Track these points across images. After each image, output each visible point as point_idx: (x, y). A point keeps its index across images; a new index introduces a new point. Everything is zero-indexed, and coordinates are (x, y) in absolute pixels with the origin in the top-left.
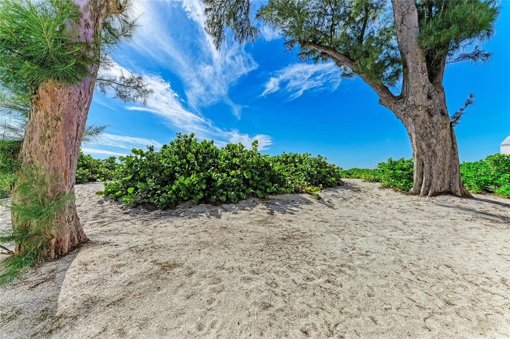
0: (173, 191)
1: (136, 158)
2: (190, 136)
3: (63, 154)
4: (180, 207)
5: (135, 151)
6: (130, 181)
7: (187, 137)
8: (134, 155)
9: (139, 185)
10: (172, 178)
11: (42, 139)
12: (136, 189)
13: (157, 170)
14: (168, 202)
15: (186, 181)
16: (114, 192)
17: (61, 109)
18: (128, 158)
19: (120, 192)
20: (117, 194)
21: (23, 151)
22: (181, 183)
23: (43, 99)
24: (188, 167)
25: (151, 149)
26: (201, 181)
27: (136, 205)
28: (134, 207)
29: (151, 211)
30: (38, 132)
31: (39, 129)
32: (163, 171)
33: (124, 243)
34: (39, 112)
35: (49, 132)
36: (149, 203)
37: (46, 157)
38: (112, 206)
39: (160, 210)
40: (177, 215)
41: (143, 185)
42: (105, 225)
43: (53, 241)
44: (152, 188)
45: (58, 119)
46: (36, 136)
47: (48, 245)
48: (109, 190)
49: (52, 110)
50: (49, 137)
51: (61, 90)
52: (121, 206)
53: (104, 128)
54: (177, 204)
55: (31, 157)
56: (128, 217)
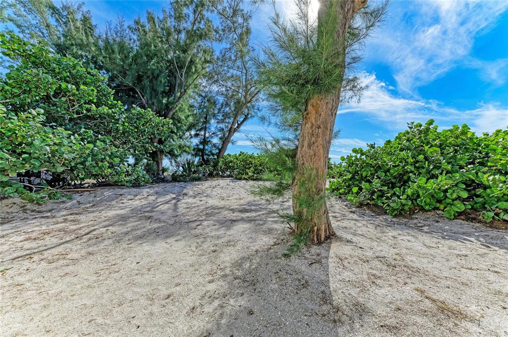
0: (408, 196)
1: (356, 157)
2: (426, 124)
3: (322, 157)
4: (420, 217)
5: (355, 151)
6: (350, 180)
7: (421, 126)
8: (354, 154)
9: (364, 185)
10: (403, 180)
11: (309, 146)
12: (361, 189)
13: (381, 169)
14: (401, 208)
15: (428, 184)
16: (337, 189)
17: (321, 118)
18: (349, 157)
19: (343, 190)
20: (340, 191)
21: (298, 156)
22: (419, 187)
23: (310, 113)
24: (429, 166)
25: (372, 146)
26: (456, 185)
27: (361, 205)
28: (358, 207)
29: (378, 215)
30: (307, 140)
31: (307, 137)
32: (388, 170)
33: (368, 248)
34: (307, 125)
35: (313, 139)
36: (376, 205)
37: (311, 159)
38: (337, 202)
39: (389, 216)
40: (419, 228)
41: (367, 184)
42: (338, 221)
43: (316, 228)
44: (377, 189)
45: (319, 127)
46: (306, 144)
47: (312, 231)
48: (333, 187)
49: (315, 121)
50: (314, 143)
51: (322, 102)
52: (345, 203)
53: (339, 131)
54: (412, 212)
55: (303, 160)
56: (355, 216)
